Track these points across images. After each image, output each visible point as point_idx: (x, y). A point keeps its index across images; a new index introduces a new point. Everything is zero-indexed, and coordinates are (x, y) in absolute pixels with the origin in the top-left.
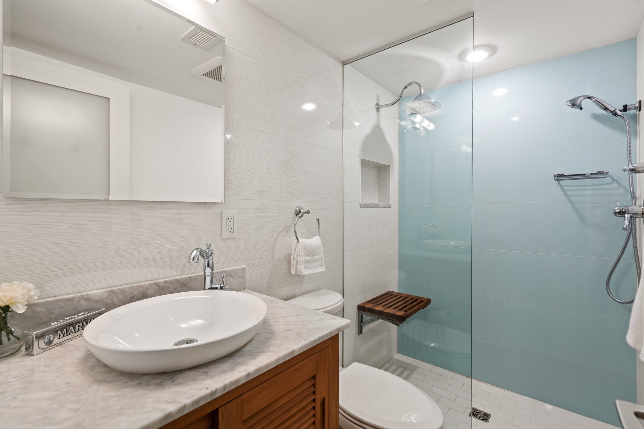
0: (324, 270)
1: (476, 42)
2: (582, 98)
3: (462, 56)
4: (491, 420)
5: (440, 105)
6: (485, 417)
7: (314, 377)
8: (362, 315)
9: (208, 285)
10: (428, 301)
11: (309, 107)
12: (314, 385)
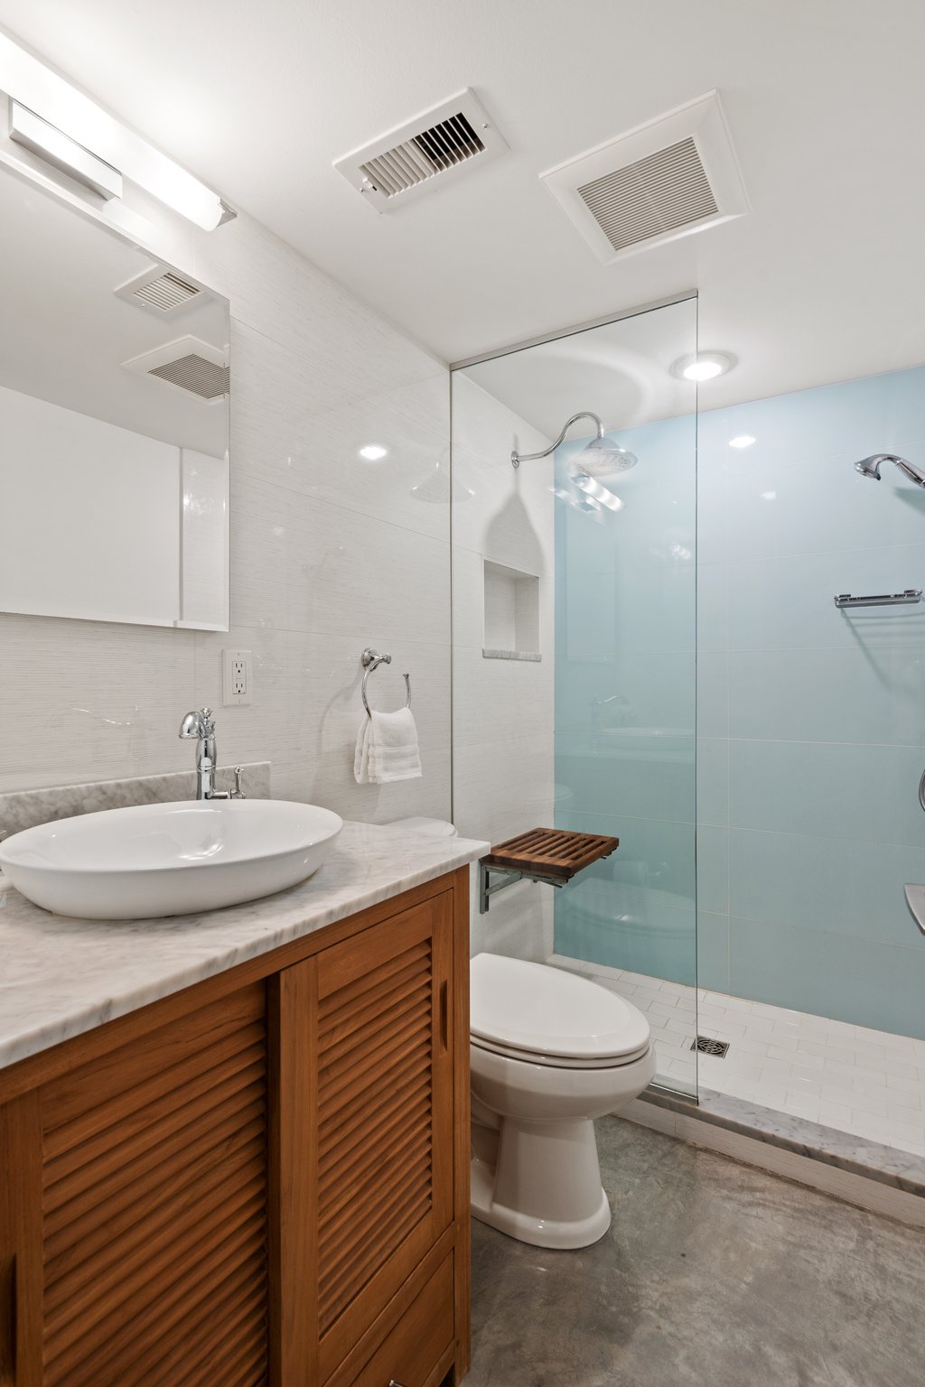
0: (419, 774)
1: (702, 347)
2: (879, 459)
3: (676, 368)
4: (729, 1053)
5: (636, 460)
6: (720, 1049)
7: (429, 941)
8: (487, 874)
9: (206, 787)
10: (614, 843)
11: (373, 453)
12: (429, 956)
